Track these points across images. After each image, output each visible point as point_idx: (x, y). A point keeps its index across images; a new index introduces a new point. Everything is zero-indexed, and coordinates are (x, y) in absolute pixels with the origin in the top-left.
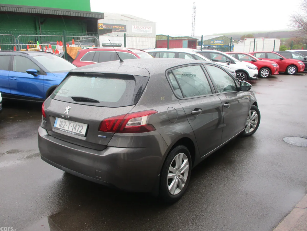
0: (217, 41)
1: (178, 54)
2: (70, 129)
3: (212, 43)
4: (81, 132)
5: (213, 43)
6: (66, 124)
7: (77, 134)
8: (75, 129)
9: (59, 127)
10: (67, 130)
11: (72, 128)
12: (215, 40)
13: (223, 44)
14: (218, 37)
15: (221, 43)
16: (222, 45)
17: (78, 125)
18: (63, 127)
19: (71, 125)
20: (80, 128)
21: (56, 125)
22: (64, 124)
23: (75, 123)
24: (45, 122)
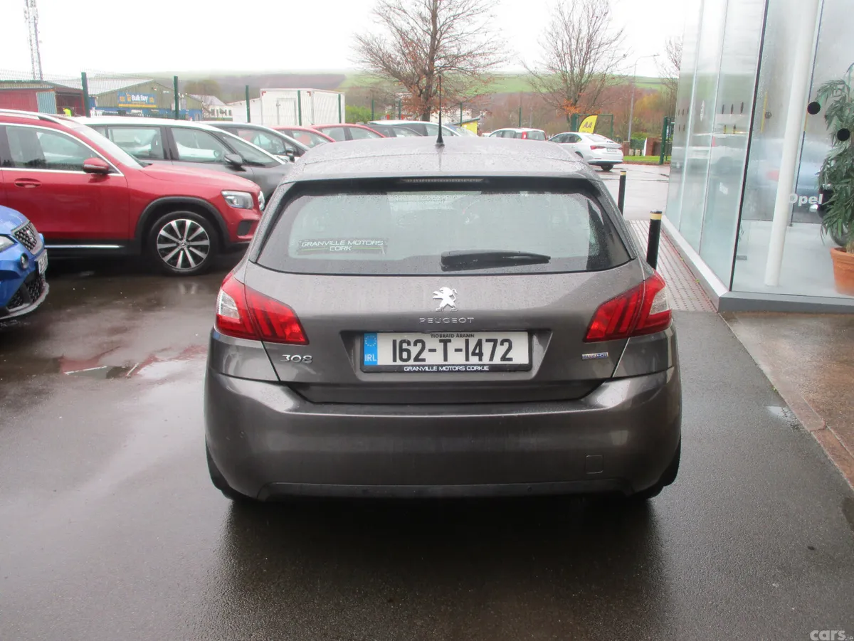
0: (135, 95)
1: (171, 132)
2: (457, 359)
3: (121, 103)
4: (510, 359)
5: (126, 102)
6: (428, 347)
7: (495, 369)
8: (480, 355)
9: (395, 360)
10: (442, 366)
11: (464, 352)
12: (131, 94)
13: (155, 106)
14: (139, 85)
15: (149, 103)
16: (153, 109)
17: (488, 341)
18: (417, 359)
19: (451, 347)
20: (499, 347)
21: (376, 358)
22: (415, 350)
23: (473, 336)
24: (306, 360)
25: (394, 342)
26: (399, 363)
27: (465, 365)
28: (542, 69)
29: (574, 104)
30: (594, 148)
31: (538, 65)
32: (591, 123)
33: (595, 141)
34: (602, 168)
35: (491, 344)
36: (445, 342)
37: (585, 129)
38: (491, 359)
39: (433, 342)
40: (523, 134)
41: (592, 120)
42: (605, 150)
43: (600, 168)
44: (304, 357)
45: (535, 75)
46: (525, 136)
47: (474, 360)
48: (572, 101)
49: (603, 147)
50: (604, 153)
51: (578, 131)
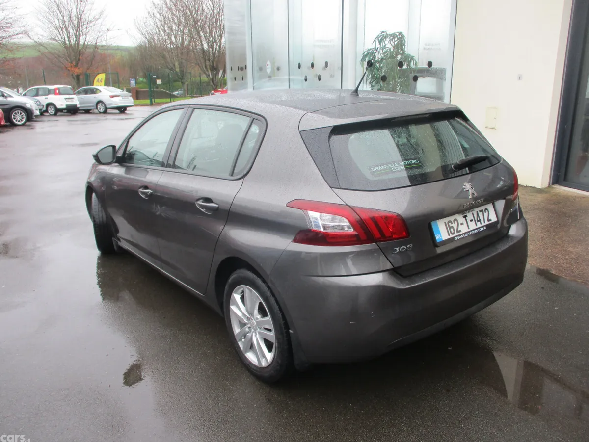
2: (472, 226)
4: (491, 220)
6: (460, 223)
7: (488, 227)
8: (479, 221)
9: (449, 235)
11: (474, 221)
17: (480, 212)
18: (458, 231)
19: (469, 219)
20: (485, 214)
21: (441, 236)
22: (455, 225)
23: (474, 210)
24: (409, 248)
25: (445, 223)
26: (451, 236)
27: (477, 229)
28: (44, 40)
29: (76, 66)
30: (112, 97)
31: (41, 37)
32: (102, 79)
33: (112, 92)
34: (119, 111)
35: (482, 213)
36: (465, 217)
37: (98, 84)
38: (485, 222)
39: (460, 218)
40: (55, 90)
41: (102, 76)
42: (120, 98)
43: (117, 111)
44: (408, 246)
45: (40, 44)
46: (58, 91)
47: (478, 224)
48: (74, 63)
49: (119, 96)
50: (120, 100)
51: (93, 85)
